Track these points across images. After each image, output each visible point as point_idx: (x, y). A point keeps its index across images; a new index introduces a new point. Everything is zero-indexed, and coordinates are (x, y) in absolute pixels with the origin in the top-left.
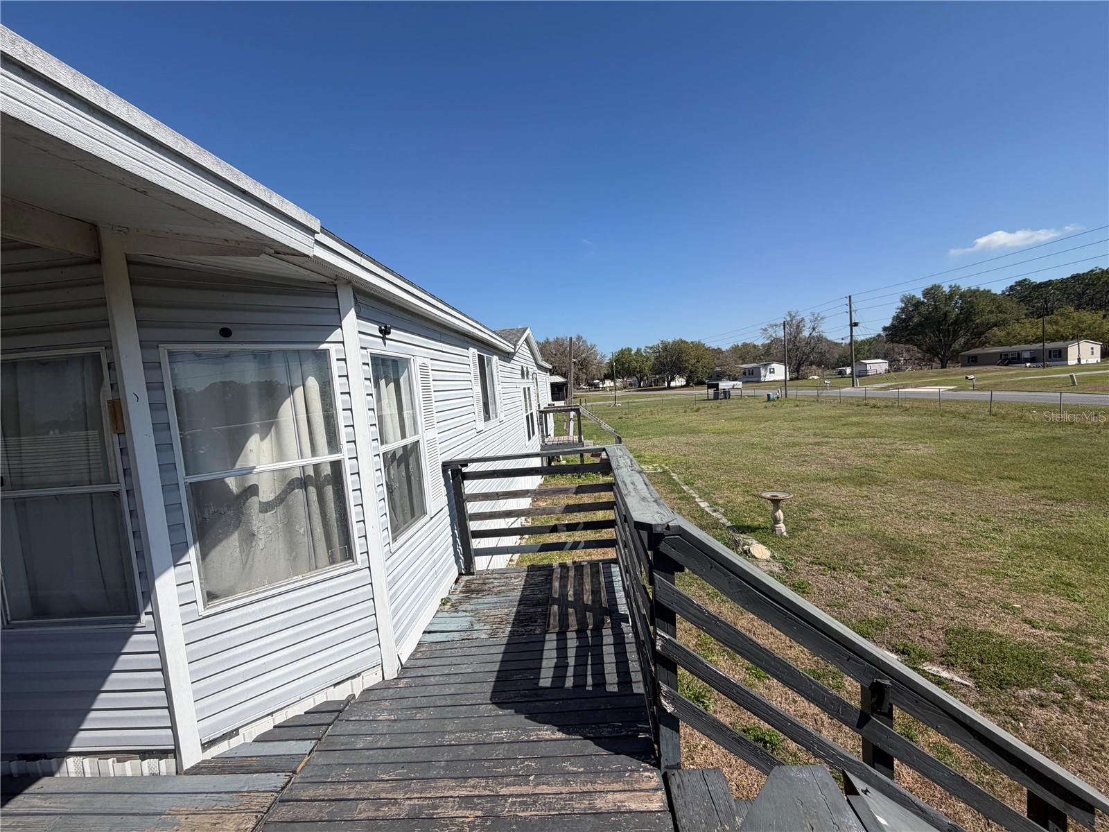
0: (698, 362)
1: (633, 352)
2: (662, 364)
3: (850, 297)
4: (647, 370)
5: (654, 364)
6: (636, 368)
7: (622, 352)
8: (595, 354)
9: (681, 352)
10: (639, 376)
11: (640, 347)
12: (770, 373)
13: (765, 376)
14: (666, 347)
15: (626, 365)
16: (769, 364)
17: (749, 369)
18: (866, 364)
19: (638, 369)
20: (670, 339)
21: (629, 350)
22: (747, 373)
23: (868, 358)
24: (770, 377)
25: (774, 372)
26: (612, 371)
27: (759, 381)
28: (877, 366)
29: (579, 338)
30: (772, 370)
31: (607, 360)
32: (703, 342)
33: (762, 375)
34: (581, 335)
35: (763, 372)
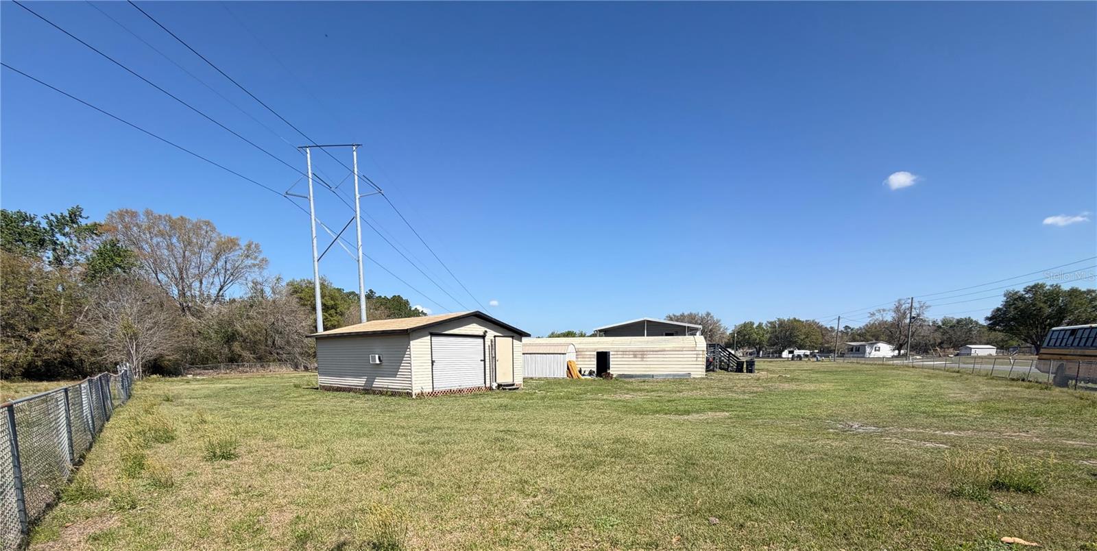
0: (807, 337)
1: (755, 326)
2: (777, 337)
3: (912, 298)
4: (765, 343)
5: (770, 338)
6: (756, 339)
7: (745, 325)
8: (720, 327)
9: (793, 329)
10: (758, 347)
11: (762, 322)
12: (875, 350)
13: (870, 354)
14: (782, 323)
15: (747, 337)
16: (876, 343)
17: (856, 346)
18: (971, 349)
19: (758, 341)
20: (786, 317)
21: (752, 324)
22: (854, 350)
23: (971, 344)
24: (874, 354)
25: (879, 350)
26: (734, 341)
27: (863, 357)
28: (983, 350)
29: (708, 314)
30: (877, 349)
31: (729, 332)
32: (817, 321)
33: (867, 352)
34: (710, 312)
35: (868, 350)
